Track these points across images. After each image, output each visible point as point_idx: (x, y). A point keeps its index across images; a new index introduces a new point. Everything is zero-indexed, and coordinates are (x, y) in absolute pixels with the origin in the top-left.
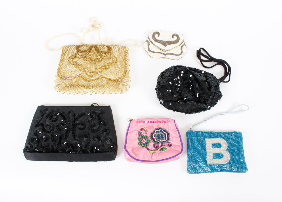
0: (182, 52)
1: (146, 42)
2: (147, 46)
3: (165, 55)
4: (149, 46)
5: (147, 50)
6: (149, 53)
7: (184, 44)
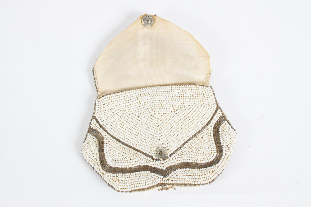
0: (220, 150)
1: (89, 135)
2: (97, 151)
3: (164, 173)
4: (101, 150)
5: (99, 168)
6: (109, 177)
7: (223, 119)
